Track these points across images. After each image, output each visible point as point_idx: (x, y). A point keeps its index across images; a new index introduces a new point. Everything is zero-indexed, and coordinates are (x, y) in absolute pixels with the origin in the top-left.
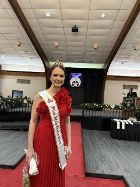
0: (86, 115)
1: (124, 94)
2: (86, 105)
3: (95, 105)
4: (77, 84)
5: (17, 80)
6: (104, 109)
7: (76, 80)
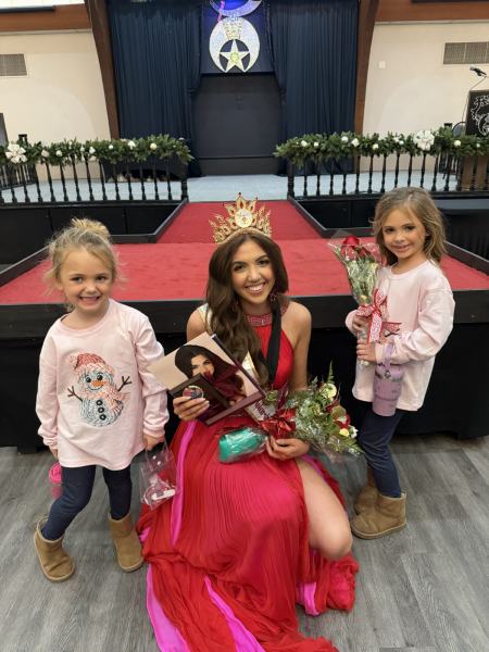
0: (306, 193)
1: (479, 72)
2: (304, 144)
3: (345, 139)
4: (245, 54)
6: (385, 156)
7: (234, 37)
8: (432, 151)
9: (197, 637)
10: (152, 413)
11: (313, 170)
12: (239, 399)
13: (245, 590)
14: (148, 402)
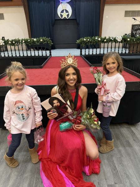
0: (85, 54)
2: (85, 40)
3: (96, 38)
4: (68, 13)
6: (108, 43)
7: (64, 9)
8: (121, 42)
9: (55, 182)
10: (37, 117)
11: (87, 47)
12: (66, 113)
13: (69, 169)
14: (36, 114)
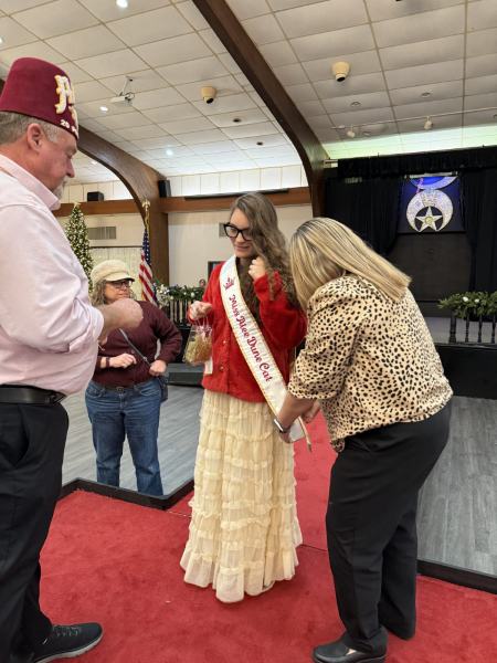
0: (467, 339)
5: (220, 224)
7: (430, 204)
